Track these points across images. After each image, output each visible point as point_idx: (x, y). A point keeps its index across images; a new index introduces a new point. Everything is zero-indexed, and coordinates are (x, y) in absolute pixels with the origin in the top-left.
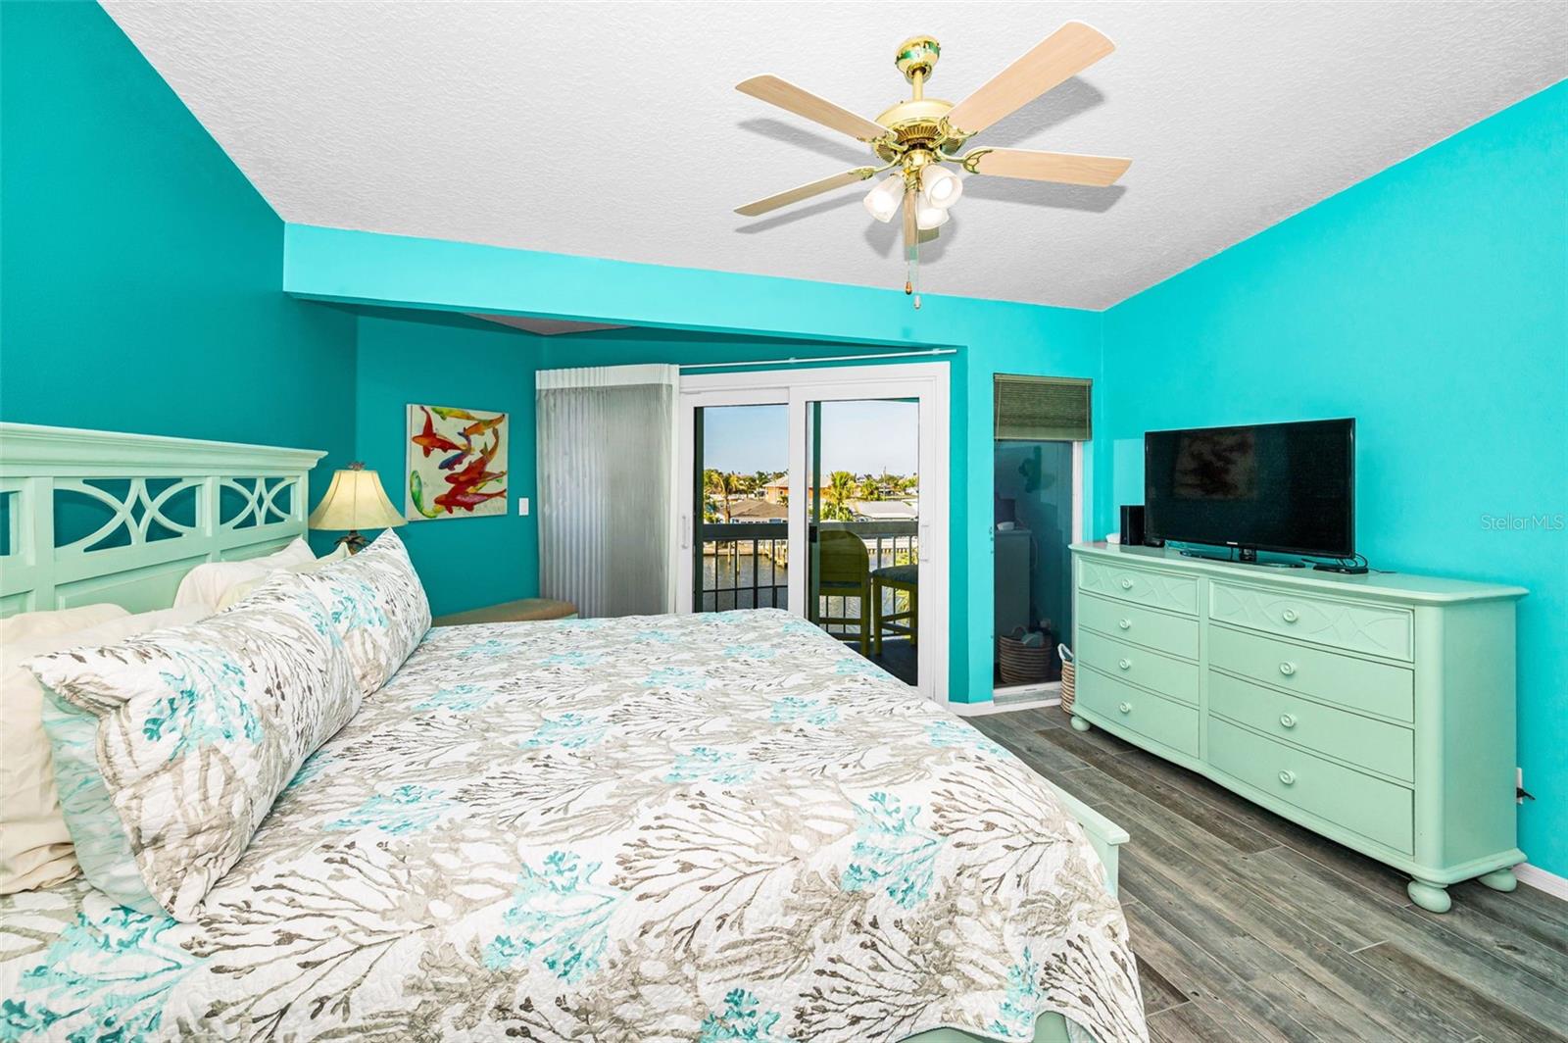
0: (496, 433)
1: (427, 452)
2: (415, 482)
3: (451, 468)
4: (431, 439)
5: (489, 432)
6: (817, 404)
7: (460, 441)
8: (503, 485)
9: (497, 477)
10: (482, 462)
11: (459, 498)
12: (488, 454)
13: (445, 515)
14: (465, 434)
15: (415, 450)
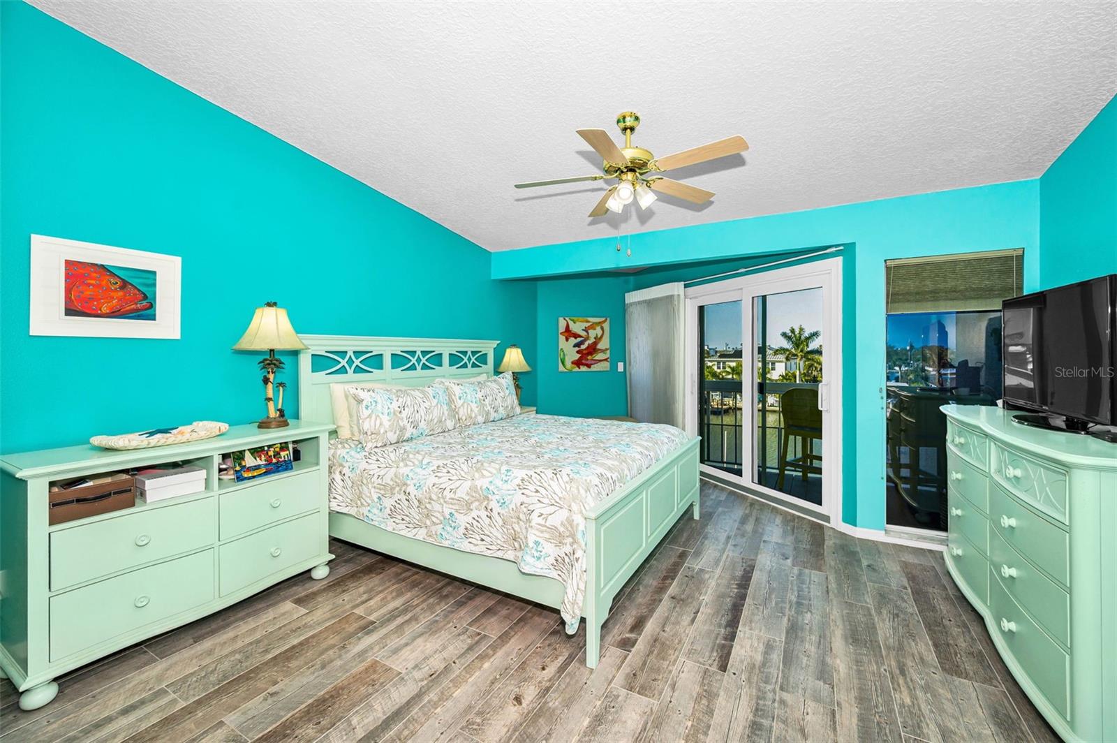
0: (602, 329)
1: (567, 340)
2: (562, 354)
3: (579, 347)
4: (569, 333)
5: (598, 328)
6: (764, 298)
7: (583, 334)
8: (607, 355)
9: (603, 351)
10: (595, 344)
11: (583, 361)
12: (598, 340)
13: (576, 369)
14: (586, 330)
15: (562, 338)
